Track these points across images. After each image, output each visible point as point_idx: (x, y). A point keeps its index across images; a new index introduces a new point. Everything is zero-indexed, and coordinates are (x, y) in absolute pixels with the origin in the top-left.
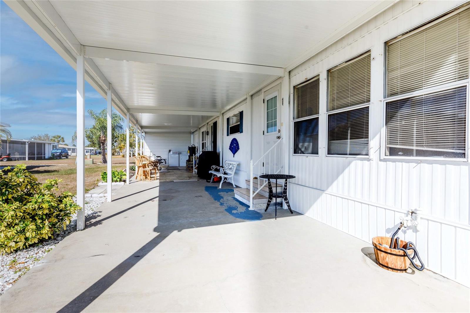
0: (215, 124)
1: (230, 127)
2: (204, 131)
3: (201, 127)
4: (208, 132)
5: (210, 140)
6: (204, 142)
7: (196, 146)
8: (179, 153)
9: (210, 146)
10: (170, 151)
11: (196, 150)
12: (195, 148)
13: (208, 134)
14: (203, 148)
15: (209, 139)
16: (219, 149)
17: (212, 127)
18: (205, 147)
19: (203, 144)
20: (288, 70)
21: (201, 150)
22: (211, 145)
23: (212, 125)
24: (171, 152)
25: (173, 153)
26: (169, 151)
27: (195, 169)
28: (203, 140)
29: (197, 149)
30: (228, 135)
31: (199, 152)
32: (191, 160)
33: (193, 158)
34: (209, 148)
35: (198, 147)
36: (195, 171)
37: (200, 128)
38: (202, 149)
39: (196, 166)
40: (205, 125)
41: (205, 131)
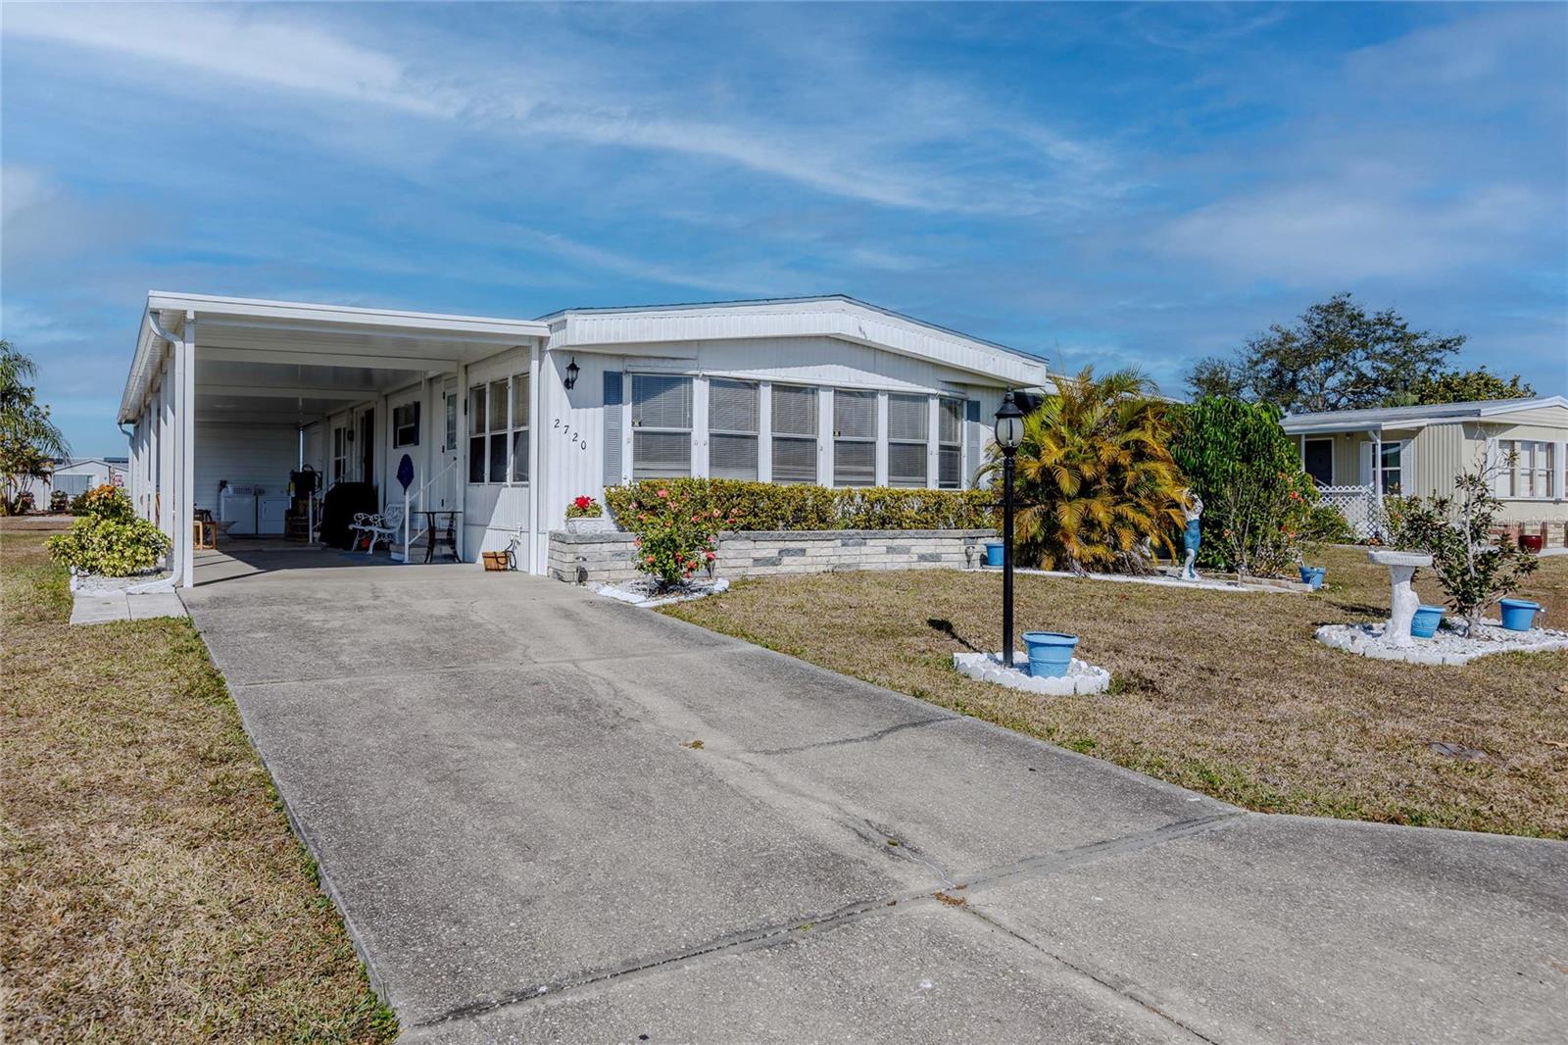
0: (370, 414)
1: (400, 430)
2: (340, 429)
3: (335, 415)
4: (351, 432)
5: (359, 455)
6: (342, 458)
7: (317, 468)
8: (258, 492)
9: (359, 470)
10: (223, 485)
11: (317, 483)
12: (313, 474)
13: (351, 439)
14: (337, 475)
15: (354, 452)
16: (378, 478)
17: (362, 419)
18: (344, 473)
19: (338, 463)
20: (465, 363)
21: (332, 479)
22: (361, 467)
23: (363, 414)
24: (230, 488)
25: (237, 491)
26: (221, 484)
27: (314, 530)
28: (337, 454)
29: (321, 479)
30: (395, 447)
31: (324, 486)
32: (301, 509)
33: (306, 506)
34: (355, 474)
35: (321, 473)
36: (314, 535)
37: (329, 418)
38: (336, 478)
39: (318, 524)
40: (344, 411)
41: (344, 429)
